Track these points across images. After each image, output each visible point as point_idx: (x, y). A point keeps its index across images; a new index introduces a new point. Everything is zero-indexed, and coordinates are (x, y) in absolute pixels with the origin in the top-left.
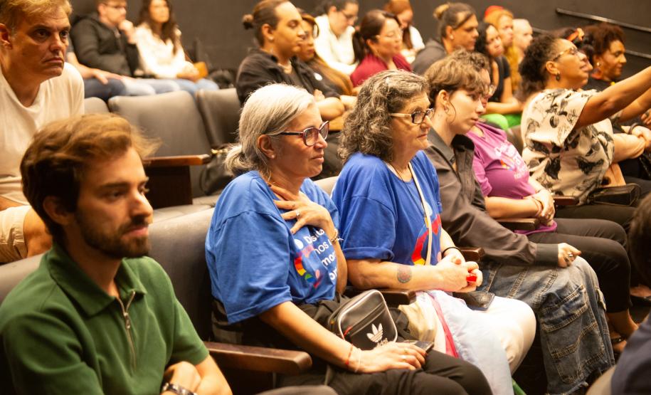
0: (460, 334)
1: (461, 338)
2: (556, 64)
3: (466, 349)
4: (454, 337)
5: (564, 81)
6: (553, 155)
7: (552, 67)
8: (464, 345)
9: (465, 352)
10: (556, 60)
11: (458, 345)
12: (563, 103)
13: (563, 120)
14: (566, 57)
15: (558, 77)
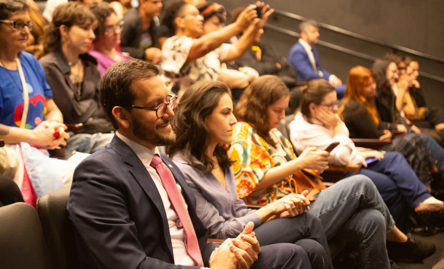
0: (32, 170)
1: (33, 173)
2: (183, 20)
3: (35, 180)
4: (29, 173)
5: (187, 32)
6: (176, 80)
7: (180, 22)
8: (35, 177)
9: (35, 181)
10: (183, 17)
11: (30, 177)
12: (180, 45)
13: (179, 56)
14: (189, 17)
15: (183, 30)
